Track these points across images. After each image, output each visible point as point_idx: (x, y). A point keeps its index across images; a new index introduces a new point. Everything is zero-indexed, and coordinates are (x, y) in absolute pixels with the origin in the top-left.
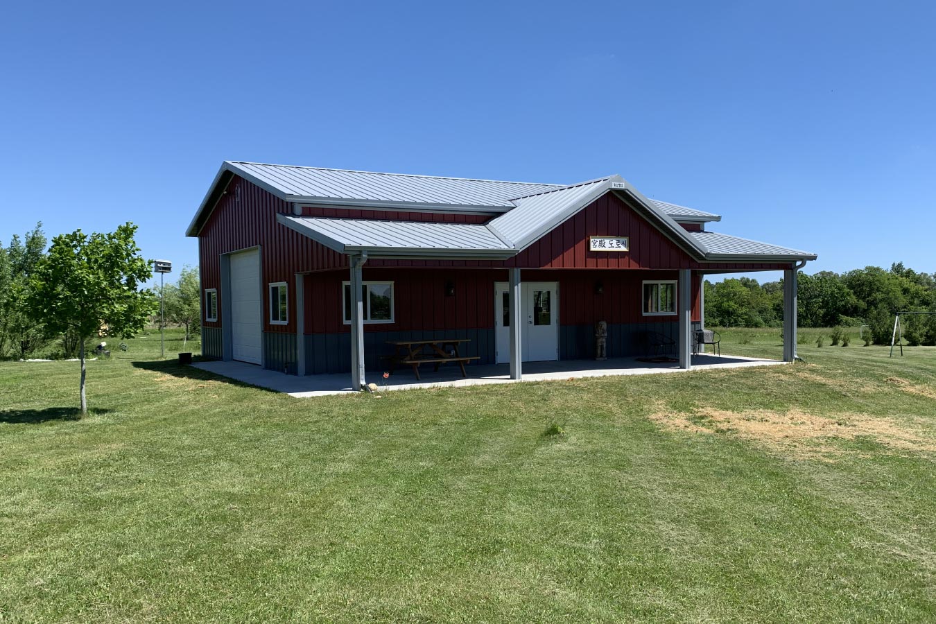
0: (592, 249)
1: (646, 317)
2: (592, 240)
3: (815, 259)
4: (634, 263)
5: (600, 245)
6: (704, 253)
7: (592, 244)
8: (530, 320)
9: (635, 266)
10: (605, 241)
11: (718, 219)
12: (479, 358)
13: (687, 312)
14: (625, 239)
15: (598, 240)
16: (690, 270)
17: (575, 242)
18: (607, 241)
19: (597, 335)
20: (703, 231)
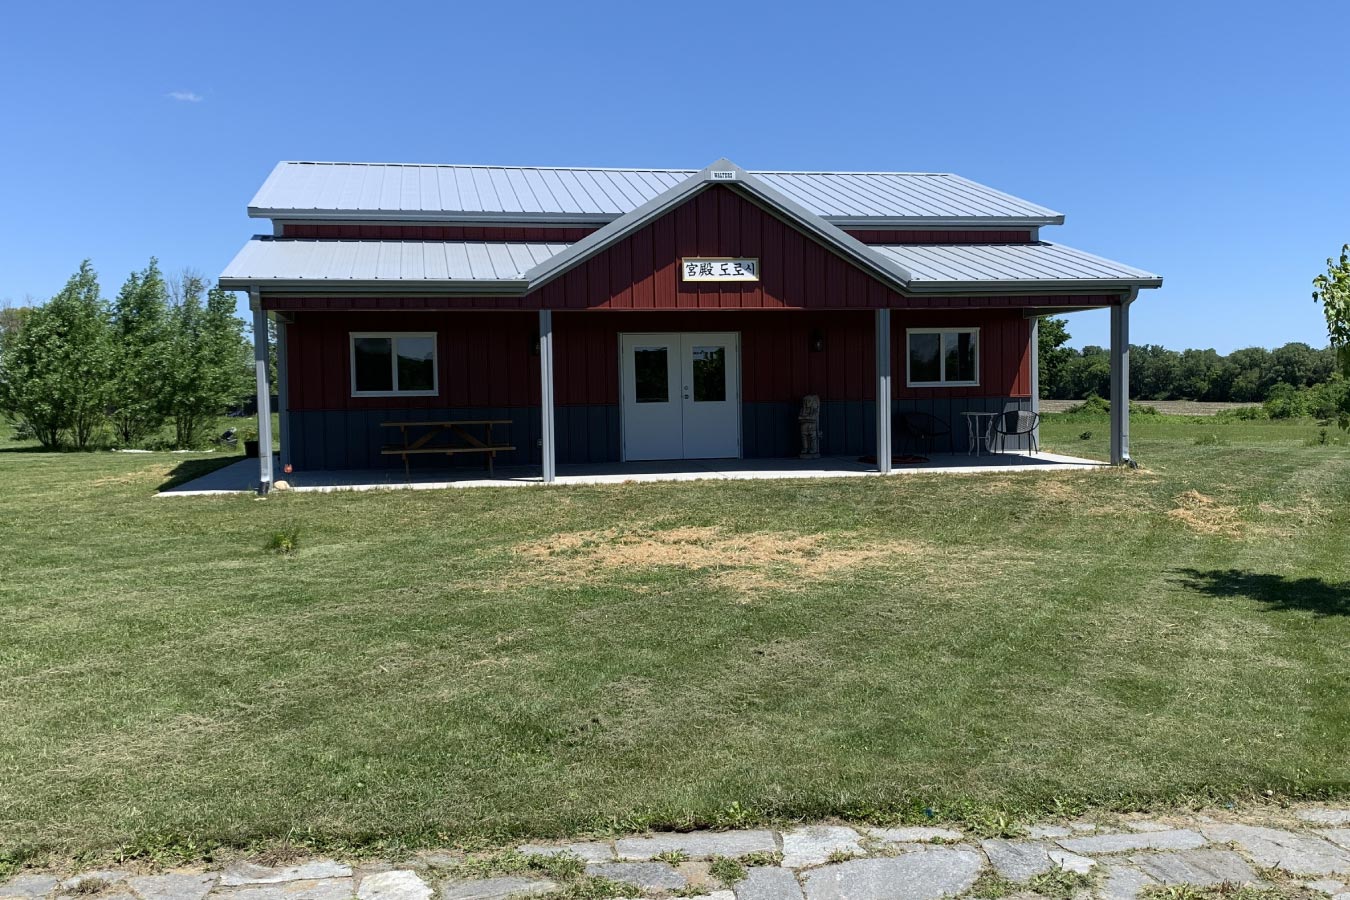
0: (687, 278)
1: (915, 389)
2: (685, 264)
3: (1160, 286)
4: (771, 298)
5: (703, 271)
6: (904, 282)
7: (686, 271)
8: (685, 392)
9: (772, 305)
10: (713, 264)
11: (1059, 220)
12: (514, 448)
13: (882, 378)
14: (755, 262)
15: (699, 264)
16: (888, 310)
17: (656, 266)
18: (716, 266)
19: (800, 418)
20: (1037, 243)
